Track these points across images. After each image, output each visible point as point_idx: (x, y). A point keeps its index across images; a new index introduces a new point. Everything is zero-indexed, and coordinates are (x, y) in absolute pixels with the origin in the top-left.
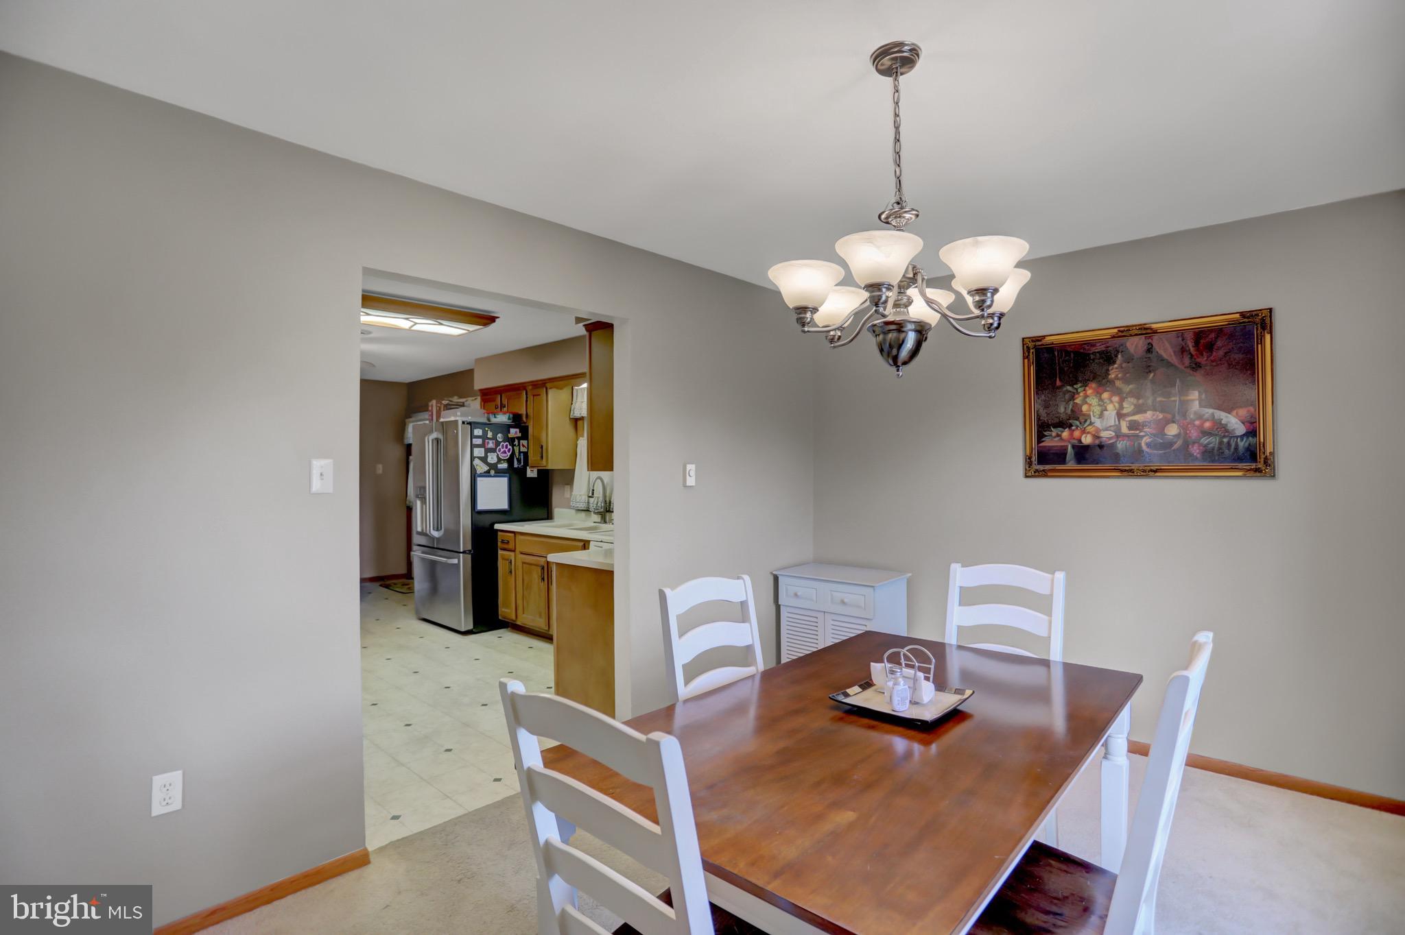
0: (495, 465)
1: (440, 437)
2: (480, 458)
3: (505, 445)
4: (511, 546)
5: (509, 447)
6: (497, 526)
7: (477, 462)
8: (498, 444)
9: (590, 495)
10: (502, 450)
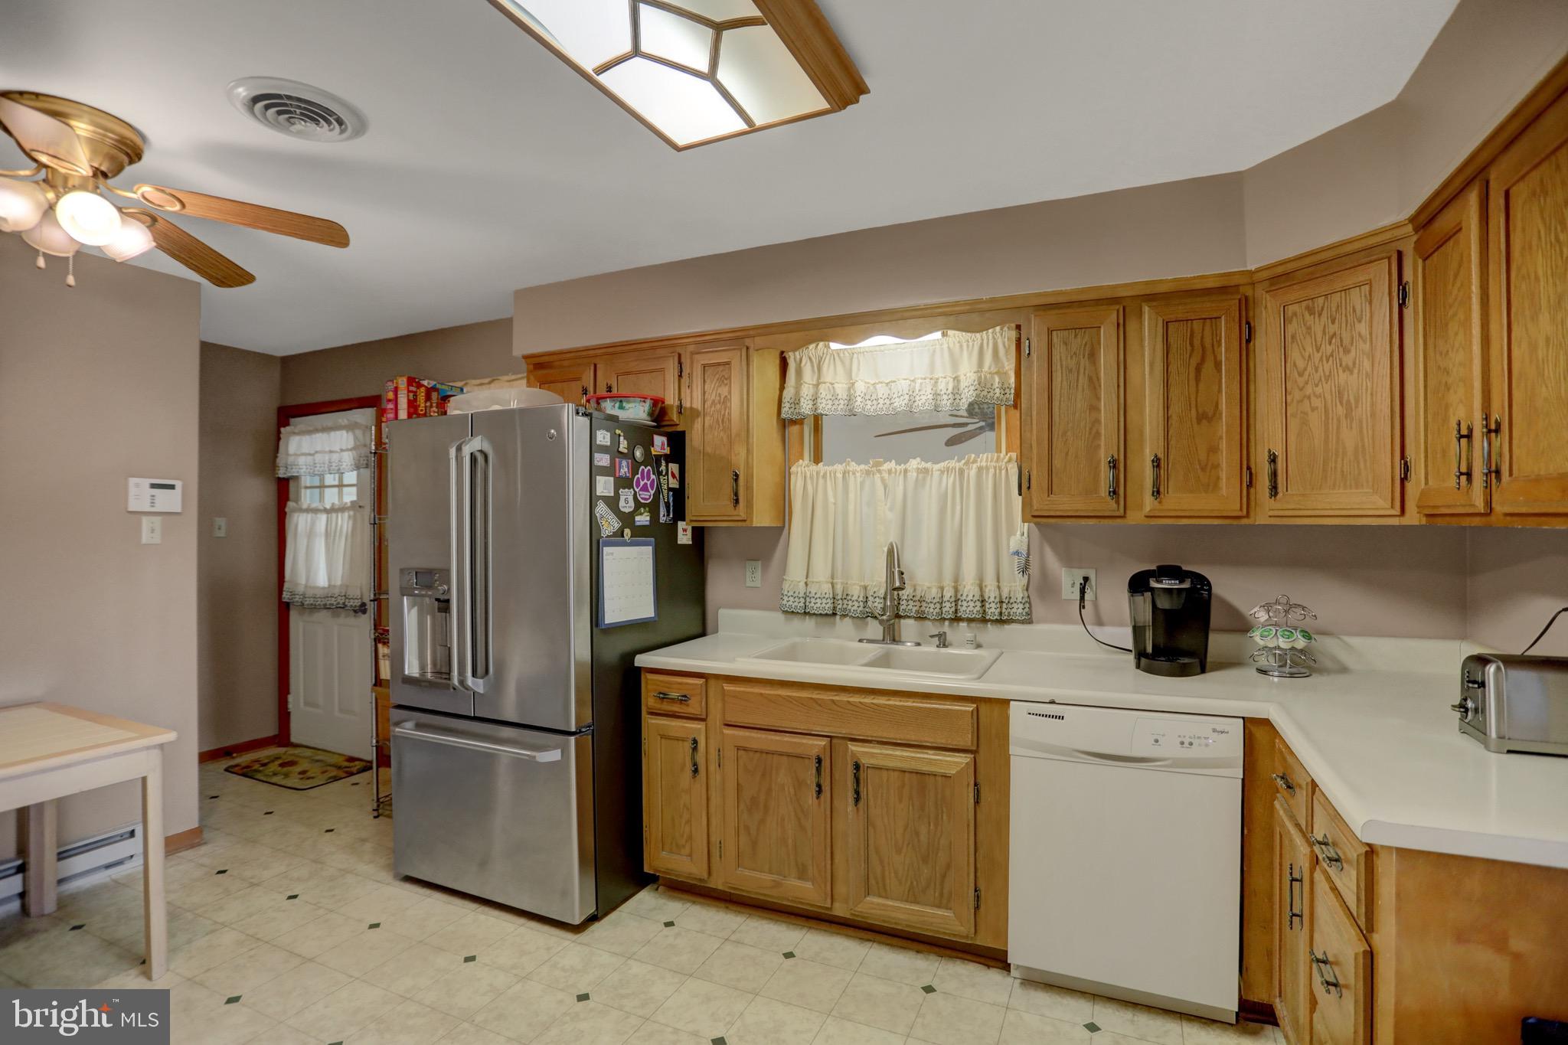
0: (632, 515)
1: (487, 447)
2: (605, 499)
3: (646, 470)
4: (694, 707)
5: (653, 477)
6: (641, 660)
7: (601, 508)
8: (635, 466)
9: (897, 584)
10: (642, 483)
